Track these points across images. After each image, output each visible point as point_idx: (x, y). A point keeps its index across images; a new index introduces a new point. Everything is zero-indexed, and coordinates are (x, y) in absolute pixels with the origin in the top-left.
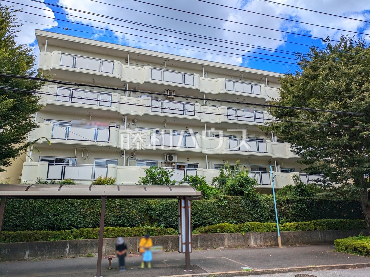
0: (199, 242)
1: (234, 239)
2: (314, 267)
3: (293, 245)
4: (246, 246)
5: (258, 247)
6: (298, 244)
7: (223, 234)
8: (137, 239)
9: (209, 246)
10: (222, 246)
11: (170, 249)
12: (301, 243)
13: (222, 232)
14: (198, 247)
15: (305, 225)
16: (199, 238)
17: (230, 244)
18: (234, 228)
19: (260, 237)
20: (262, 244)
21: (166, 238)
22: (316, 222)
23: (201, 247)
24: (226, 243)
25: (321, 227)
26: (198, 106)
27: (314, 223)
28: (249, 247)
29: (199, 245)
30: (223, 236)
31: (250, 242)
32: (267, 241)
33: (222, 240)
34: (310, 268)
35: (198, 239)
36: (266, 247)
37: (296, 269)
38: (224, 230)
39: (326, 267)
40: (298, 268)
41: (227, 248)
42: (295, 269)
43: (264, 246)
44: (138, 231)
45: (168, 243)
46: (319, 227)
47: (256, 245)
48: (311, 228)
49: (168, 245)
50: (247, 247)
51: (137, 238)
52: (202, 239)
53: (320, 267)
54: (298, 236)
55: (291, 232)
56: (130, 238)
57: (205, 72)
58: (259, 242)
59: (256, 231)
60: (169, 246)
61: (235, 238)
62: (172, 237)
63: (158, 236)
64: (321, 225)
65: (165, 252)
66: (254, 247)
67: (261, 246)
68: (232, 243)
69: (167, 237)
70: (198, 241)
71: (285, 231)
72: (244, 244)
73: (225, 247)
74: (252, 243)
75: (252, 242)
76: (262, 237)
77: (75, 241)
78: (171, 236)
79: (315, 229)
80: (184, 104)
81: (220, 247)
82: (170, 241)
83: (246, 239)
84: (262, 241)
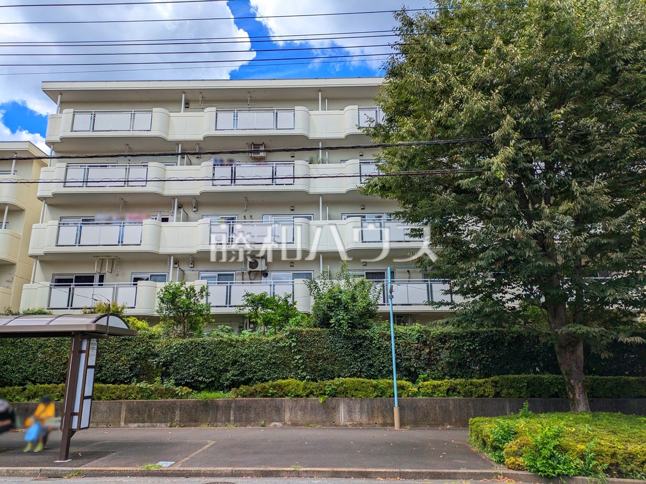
0: (232, 413)
1: (304, 409)
2: (293, 471)
3: (437, 425)
4: (328, 424)
5: (355, 425)
6: (450, 425)
7: (282, 400)
8: (121, 405)
9: (252, 421)
10: (278, 422)
11: (178, 422)
12: (456, 422)
13: (281, 396)
14: (229, 421)
15: (470, 387)
16: (233, 405)
17: (296, 419)
18: (305, 388)
19: (361, 408)
20: (365, 420)
21: (172, 403)
22: (499, 381)
23: (235, 421)
24: (287, 416)
25: (513, 390)
26: (300, 166)
27: (496, 383)
28: (335, 425)
29: (232, 418)
30: (282, 404)
31: (337, 415)
32: (376, 415)
33: (279, 410)
34: (284, 471)
35: (230, 407)
36: (371, 426)
37: (251, 471)
38: (282, 392)
39: (322, 471)
40: (255, 470)
41: (289, 425)
42: (248, 471)
43: (368, 424)
44: (125, 390)
45: (175, 413)
46: (505, 390)
47: (351, 423)
48: (485, 392)
49: (174, 416)
50: (331, 425)
51: (122, 402)
52: (239, 408)
53: (306, 471)
54: (451, 407)
55: (433, 399)
56: (110, 402)
57: (323, 100)
58: (357, 417)
59: (353, 396)
60: (177, 418)
61: (305, 407)
62: (183, 403)
63: (160, 400)
64: (511, 387)
65: (168, 428)
66: (346, 426)
67: (361, 424)
68: (299, 416)
69: (175, 403)
70: (230, 410)
71: (421, 397)
72: (324, 420)
73: (285, 424)
74: (343, 418)
75: (342, 415)
76: (366, 407)
77: (27, 404)
78: (181, 401)
79: (497, 395)
80: (274, 166)
81: (274, 423)
82: (179, 409)
83: (329, 410)
84: (365, 415)
